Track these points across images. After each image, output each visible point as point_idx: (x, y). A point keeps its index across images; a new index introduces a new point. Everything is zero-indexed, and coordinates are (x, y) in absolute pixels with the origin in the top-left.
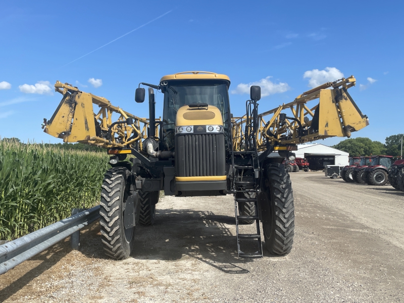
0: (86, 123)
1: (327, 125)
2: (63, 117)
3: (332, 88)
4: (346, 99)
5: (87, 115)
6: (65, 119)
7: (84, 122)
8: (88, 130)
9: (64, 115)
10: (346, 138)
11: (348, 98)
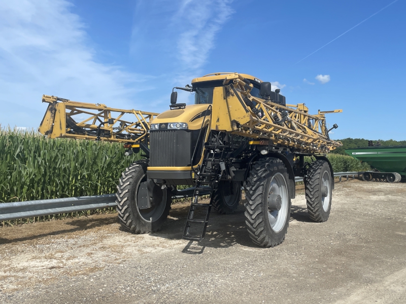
0: (61, 124)
1: (218, 120)
2: (48, 120)
4: (233, 95)
5: (61, 119)
8: (61, 129)
11: (234, 94)
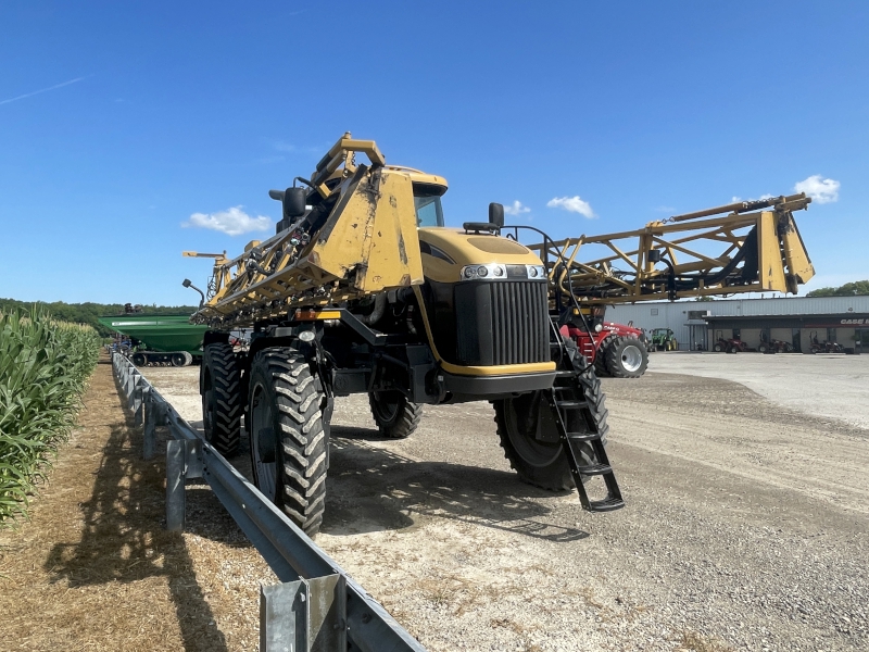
0: (402, 245)
1: (770, 272)
2: (355, 226)
3: (772, 208)
5: (403, 227)
6: (360, 231)
7: (396, 242)
8: (406, 262)
9: (355, 221)
10: (790, 295)
